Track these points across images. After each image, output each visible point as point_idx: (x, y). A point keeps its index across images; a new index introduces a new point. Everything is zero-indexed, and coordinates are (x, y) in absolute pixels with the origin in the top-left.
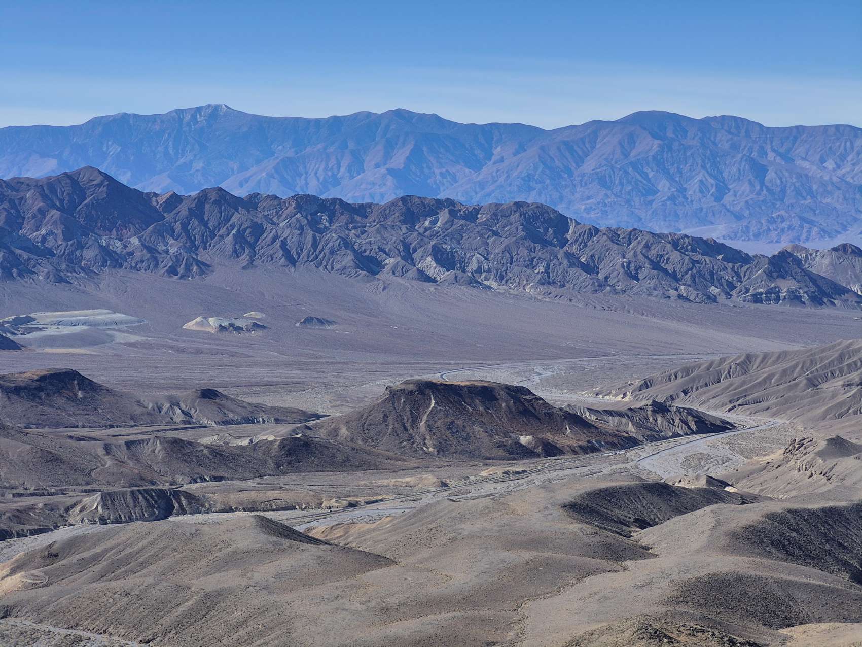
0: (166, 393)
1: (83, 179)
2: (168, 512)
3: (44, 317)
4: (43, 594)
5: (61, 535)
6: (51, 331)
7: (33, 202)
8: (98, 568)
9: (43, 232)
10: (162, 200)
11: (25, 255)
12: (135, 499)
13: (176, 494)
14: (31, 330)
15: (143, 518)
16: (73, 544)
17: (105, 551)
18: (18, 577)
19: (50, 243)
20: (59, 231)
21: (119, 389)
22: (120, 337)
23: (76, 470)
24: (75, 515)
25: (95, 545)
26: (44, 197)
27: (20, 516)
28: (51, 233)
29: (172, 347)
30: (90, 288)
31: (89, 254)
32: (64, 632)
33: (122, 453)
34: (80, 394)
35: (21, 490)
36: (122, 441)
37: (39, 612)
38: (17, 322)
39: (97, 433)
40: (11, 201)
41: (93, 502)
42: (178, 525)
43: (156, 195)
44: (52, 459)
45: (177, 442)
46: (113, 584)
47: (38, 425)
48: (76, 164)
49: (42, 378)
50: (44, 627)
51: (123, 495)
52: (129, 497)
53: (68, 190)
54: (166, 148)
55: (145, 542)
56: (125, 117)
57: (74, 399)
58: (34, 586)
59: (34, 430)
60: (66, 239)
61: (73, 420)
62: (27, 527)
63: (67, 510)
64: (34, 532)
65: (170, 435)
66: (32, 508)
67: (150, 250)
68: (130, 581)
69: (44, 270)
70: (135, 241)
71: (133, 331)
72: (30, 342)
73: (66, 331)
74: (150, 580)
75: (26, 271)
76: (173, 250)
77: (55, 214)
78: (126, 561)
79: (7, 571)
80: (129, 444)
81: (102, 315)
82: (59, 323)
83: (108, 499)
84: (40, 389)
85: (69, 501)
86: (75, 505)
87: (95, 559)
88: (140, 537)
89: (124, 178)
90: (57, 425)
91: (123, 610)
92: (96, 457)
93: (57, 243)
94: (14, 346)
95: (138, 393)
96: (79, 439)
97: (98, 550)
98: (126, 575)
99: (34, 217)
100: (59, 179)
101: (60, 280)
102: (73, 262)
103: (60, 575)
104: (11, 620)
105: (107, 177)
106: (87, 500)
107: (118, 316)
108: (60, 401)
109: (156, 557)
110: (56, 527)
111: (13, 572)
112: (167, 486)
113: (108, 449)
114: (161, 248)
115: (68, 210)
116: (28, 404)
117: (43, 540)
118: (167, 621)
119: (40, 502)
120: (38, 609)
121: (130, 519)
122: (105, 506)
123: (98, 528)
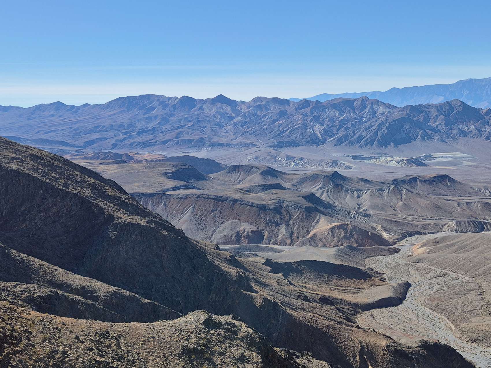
0: (483, 185)
1: (453, 104)
2: (482, 230)
3: (436, 155)
4: (433, 256)
5: (440, 235)
6: (439, 160)
7: (434, 112)
8: (453, 248)
9: (437, 124)
10: (484, 111)
11: (430, 132)
12: (469, 224)
13: (486, 223)
14: (431, 160)
15: (472, 231)
16: (444, 239)
17: (457, 242)
18: (424, 248)
19: (440, 128)
20: (443, 123)
21: (464, 182)
22: (465, 163)
23: (446, 212)
24: (445, 228)
25: (453, 240)
26: (438, 110)
27: (425, 227)
28: (440, 124)
29: (486, 167)
30: (454, 144)
31: (454, 132)
32: (441, 270)
33: (465, 207)
34: (449, 184)
35: (425, 218)
36: (465, 202)
37: (431, 262)
38: (426, 156)
39: (455, 198)
40: (426, 112)
41: (453, 224)
42: (486, 235)
43: (482, 109)
44: (437, 207)
45: (486, 203)
46: (460, 255)
47: (432, 194)
48: (450, 98)
49: (435, 177)
50: (433, 268)
51: (464, 222)
52: (467, 223)
53: (447, 108)
54: (487, 91)
55: (472, 240)
56: (471, 80)
57: (446, 185)
58: (429, 253)
59: (431, 196)
60: (446, 126)
61: (446, 193)
62: (427, 231)
63: (443, 226)
64: (430, 233)
65: (484, 201)
66: (429, 224)
67: (478, 130)
68: (466, 255)
69: (437, 137)
70: (473, 127)
71: (471, 161)
72: (431, 164)
73: (444, 160)
74: (474, 255)
75: (430, 138)
76: (488, 131)
77: (442, 117)
78: (465, 247)
79: (419, 246)
80: (467, 203)
81: (458, 155)
82: (442, 157)
83: (458, 223)
84: (434, 181)
85: (444, 223)
86: (445, 224)
87: (453, 245)
88: (471, 239)
89: (470, 103)
90: (440, 195)
91: (463, 265)
92: (454, 207)
93: (443, 128)
94: (425, 165)
95: (472, 184)
96: (448, 200)
97: (454, 242)
98: (464, 252)
99: (434, 118)
100: (444, 104)
101: (443, 141)
102: (448, 134)
103: (440, 249)
104: (420, 264)
105: (463, 103)
106: (450, 223)
107: (465, 155)
108: (441, 186)
109: (477, 246)
110: (438, 232)
111: (422, 247)
112: (482, 220)
113: (459, 205)
114: (483, 129)
115: (447, 116)
116: (429, 186)
117: (433, 236)
118: (481, 270)
119: (432, 222)
120: (431, 261)
121: (467, 231)
122: (457, 226)
123: (454, 233)
